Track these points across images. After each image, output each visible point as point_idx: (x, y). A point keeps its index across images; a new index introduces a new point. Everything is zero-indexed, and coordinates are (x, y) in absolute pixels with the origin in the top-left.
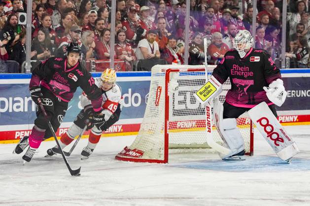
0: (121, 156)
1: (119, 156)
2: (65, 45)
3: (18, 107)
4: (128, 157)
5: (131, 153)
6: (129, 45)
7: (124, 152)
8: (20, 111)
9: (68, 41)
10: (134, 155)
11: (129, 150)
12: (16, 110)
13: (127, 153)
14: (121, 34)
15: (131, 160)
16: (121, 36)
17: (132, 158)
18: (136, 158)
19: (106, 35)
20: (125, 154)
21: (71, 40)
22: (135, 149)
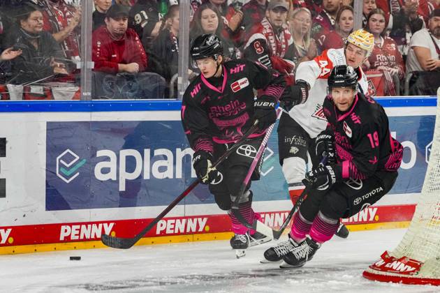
0: (376, 272)
1: (371, 271)
2: (256, 40)
3: (162, 169)
4: (388, 274)
5: (395, 265)
6: (390, 42)
7: (381, 263)
8: (166, 178)
9: (265, 32)
10: (402, 270)
11: (391, 260)
12: (159, 176)
13: (387, 266)
14: (375, 16)
15: (396, 280)
16: (375, 20)
17: (398, 275)
18: (406, 276)
19: (344, 19)
20: (383, 268)
21: (270, 28)
22: (404, 258)
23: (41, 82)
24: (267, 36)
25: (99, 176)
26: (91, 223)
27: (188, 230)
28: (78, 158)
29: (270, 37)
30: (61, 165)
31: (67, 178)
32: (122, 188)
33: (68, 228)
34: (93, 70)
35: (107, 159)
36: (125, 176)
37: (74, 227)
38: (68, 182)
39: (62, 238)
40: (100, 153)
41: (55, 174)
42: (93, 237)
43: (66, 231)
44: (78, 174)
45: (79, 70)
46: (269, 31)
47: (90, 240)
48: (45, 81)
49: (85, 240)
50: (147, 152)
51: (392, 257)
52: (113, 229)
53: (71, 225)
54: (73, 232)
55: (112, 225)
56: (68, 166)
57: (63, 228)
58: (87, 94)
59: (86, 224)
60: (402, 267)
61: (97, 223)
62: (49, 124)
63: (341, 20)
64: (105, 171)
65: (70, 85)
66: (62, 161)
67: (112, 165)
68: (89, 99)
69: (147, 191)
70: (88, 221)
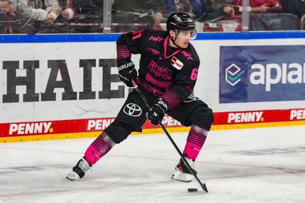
23: (217, 20)
25: (253, 81)
26: (248, 112)
28: (239, 69)
30: (229, 74)
31: (233, 82)
32: (268, 89)
33: (233, 114)
34: (250, 12)
35: (258, 70)
36: (270, 81)
37: (237, 114)
38: (233, 85)
39: (229, 121)
40: (254, 66)
41: (225, 80)
42: (249, 121)
43: (232, 117)
44: (239, 80)
45: (241, 13)
47: (248, 123)
48: (219, 20)
49: (244, 123)
50: (284, 65)
52: (263, 116)
53: (235, 113)
54: (236, 117)
55: (261, 113)
56: (233, 74)
57: (230, 115)
58: (245, 28)
59: (245, 112)
61: (252, 112)
62: (221, 47)
64: (257, 78)
65: (235, 22)
66: (229, 72)
67: (261, 74)
68: (247, 31)
69: (285, 91)
70: (246, 110)
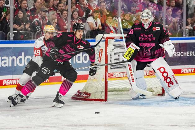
0: (76, 97)
1: (74, 96)
2: (37, 21)
3: (5, 63)
6: (80, 21)
8: (6, 66)
9: (39, 18)
11: (81, 93)
12: (4, 66)
14: (75, 13)
16: (75, 14)
17: (83, 98)
18: (86, 98)
19: (64, 14)
20: (78, 95)
21: (41, 17)
22: (85, 92)
24: (40, 19)
27: (14, 84)
29: (41, 20)
46: (40, 18)
51: (81, 92)
60: (84, 95)
63: (63, 14)
